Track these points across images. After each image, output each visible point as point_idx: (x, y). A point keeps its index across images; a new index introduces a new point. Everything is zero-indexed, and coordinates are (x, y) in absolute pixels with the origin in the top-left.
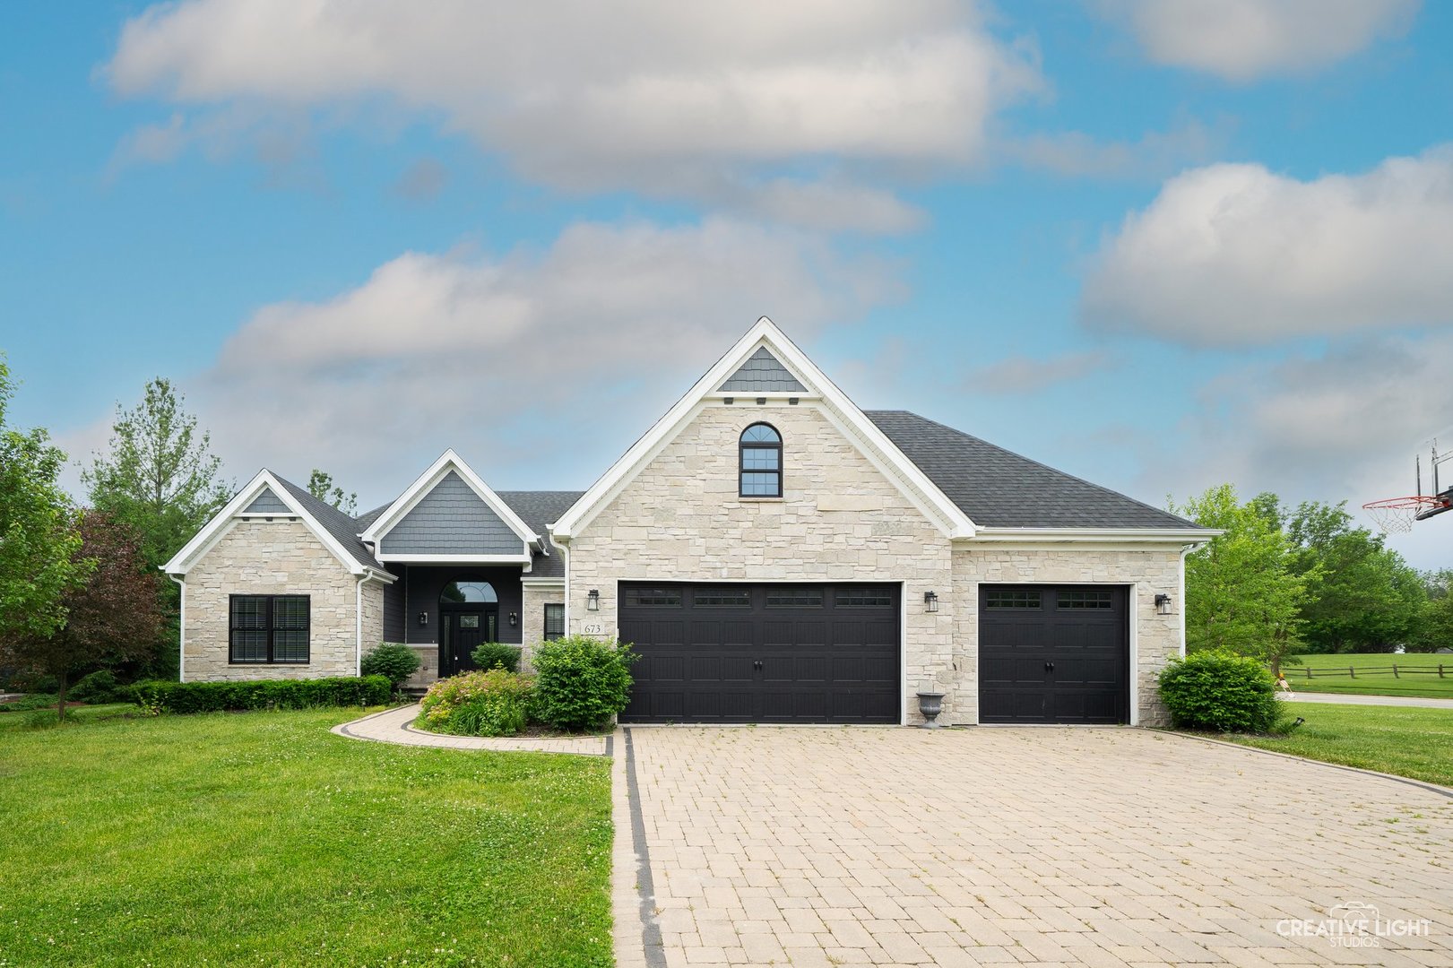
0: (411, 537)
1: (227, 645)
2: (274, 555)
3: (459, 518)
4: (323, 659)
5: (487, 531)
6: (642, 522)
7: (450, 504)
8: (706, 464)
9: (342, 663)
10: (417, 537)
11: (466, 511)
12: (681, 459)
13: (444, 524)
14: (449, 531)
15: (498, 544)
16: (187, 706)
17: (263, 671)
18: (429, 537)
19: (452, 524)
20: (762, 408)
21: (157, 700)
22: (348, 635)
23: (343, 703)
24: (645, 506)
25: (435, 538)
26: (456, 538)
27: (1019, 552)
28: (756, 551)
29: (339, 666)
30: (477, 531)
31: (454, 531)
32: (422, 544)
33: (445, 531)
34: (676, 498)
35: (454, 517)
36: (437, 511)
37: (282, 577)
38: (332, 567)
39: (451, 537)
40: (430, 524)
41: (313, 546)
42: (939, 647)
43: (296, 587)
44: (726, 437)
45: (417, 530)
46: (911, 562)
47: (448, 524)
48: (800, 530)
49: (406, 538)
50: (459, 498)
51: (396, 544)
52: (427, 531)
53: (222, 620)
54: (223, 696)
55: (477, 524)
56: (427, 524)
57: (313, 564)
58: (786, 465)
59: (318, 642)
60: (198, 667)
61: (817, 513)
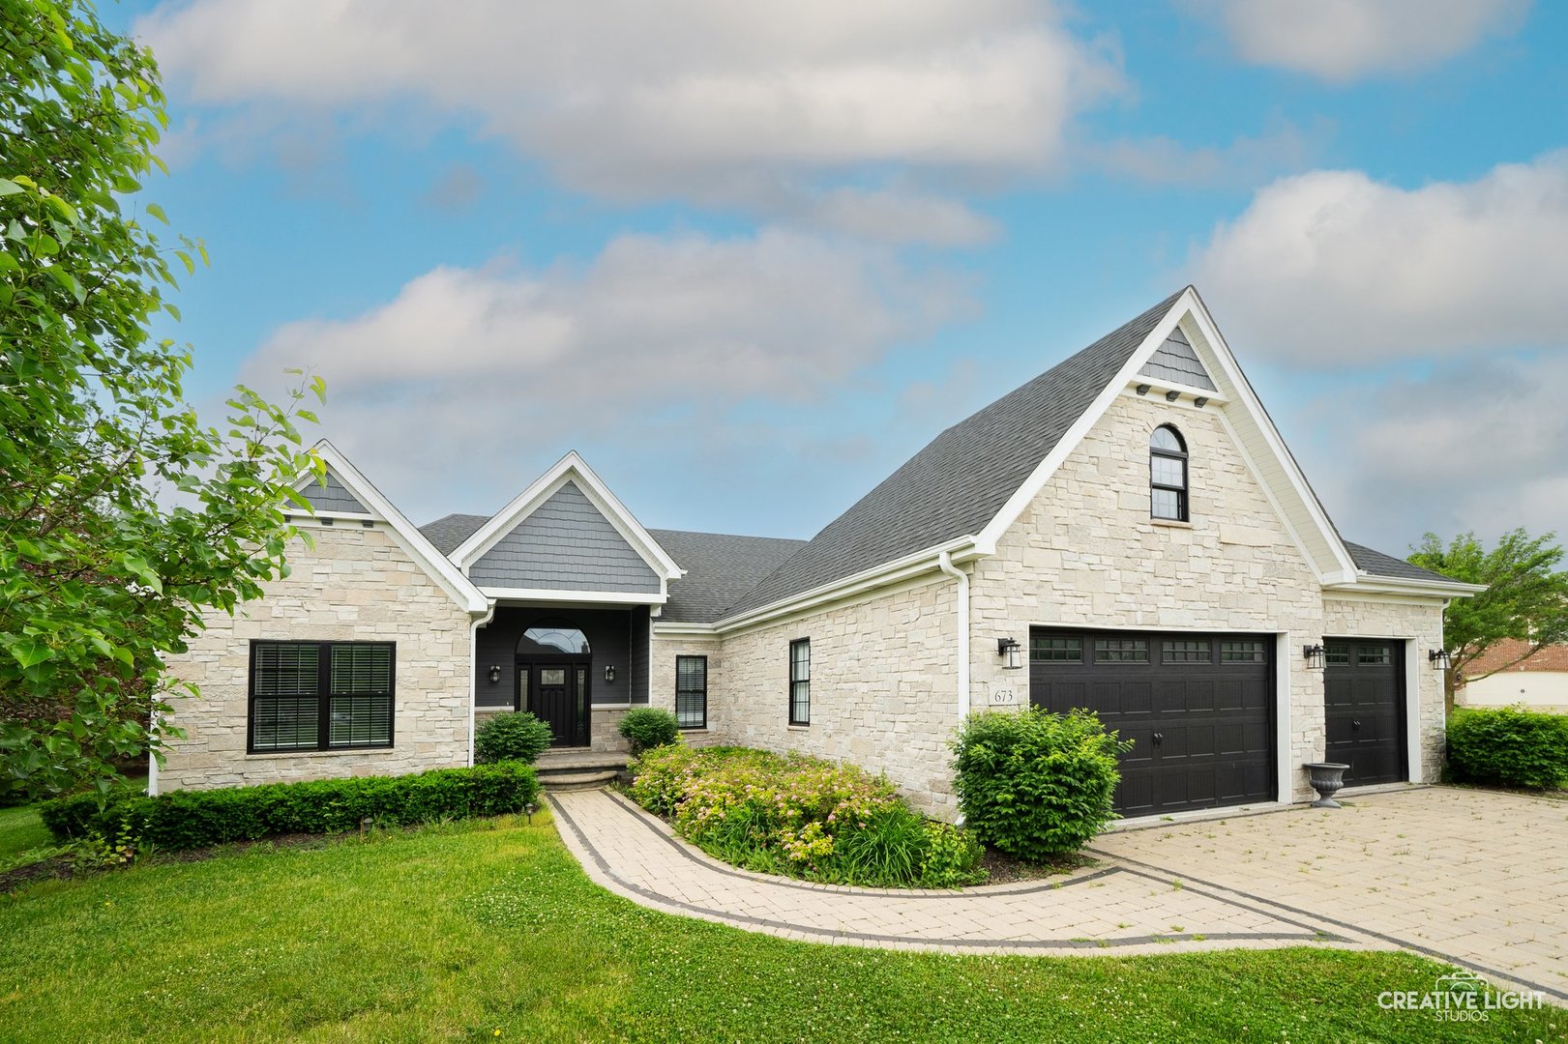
0: (514, 565)
1: (245, 721)
2: (335, 578)
3: (579, 543)
4: (416, 739)
5: (614, 562)
6: (1057, 543)
7: (567, 524)
8: (1119, 471)
9: (448, 744)
10: (522, 566)
11: (589, 535)
12: (1096, 462)
13: (558, 550)
14: (566, 559)
15: (628, 580)
16: (188, 837)
17: (311, 763)
18: (538, 566)
19: (569, 551)
20: (1169, 407)
21: (128, 833)
22: (457, 703)
23: (477, 810)
24: (1059, 521)
25: (547, 567)
26: (575, 568)
27: (1347, 602)
28: (1168, 590)
29: (442, 750)
30: (601, 562)
31: (571, 560)
32: (528, 575)
33: (560, 559)
34: (1091, 512)
35: (572, 542)
36: (549, 532)
37: (347, 614)
38: (432, 600)
39: (568, 568)
40: (541, 549)
41: (401, 567)
42: (1315, 709)
43: (372, 629)
44: (1138, 437)
45: (521, 556)
46: (1293, 610)
47: (564, 550)
48: (1205, 565)
49: (506, 565)
50: (578, 517)
51: (492, 573)
52: (536, 558)
53: (235, 681)
54: (262, 815)
55: (602, 553)
56: (536, 549)
57: (402, 594)
58: (1192, 483)
59: (407, 713)
60: (187, 761)
61: (1219, 545)
